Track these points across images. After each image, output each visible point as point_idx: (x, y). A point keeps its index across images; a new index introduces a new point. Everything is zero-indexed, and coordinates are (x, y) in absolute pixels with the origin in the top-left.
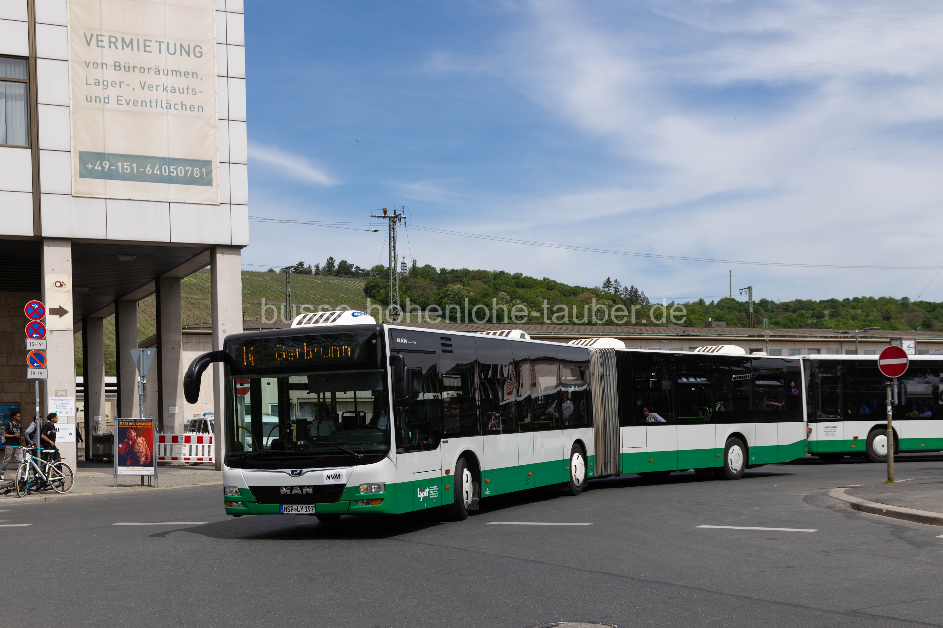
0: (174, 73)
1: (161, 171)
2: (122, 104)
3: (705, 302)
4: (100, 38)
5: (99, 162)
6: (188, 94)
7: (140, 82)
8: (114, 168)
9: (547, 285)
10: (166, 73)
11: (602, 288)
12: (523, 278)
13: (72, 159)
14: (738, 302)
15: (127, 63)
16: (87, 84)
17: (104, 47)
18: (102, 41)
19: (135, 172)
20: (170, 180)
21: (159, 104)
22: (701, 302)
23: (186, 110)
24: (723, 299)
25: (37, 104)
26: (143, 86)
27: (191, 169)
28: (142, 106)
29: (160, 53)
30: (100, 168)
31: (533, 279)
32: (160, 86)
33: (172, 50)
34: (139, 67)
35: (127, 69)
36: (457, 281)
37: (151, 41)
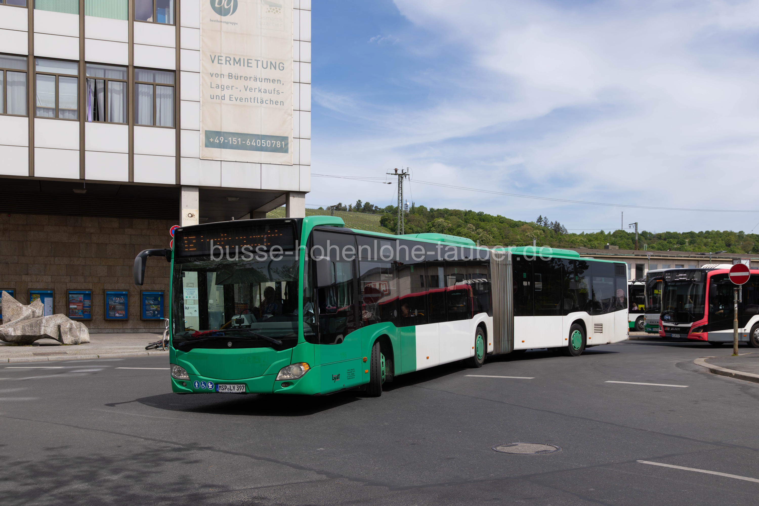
0: (266, 80)
1: (256, 143)
2: (233, 100)
3: (604, 233)
4: (220, 58)
5: (217, 137)
6: (274, 94)
7: (244, 86)
8: (227, 141)
9: (499, 220)
10: (261, 80)
11: (536, 222)
12: (484, 215)
13: (201, 135)
14: (627, 233)
15: (236, 74)
16: (211, 87)
17: (223, 64)
18: (221, 60)
19: (240, 144)
20: (261, 149)
21: (256, 101)
22: (602, 232)
23: (273, 104)
24: (617, 230)
25: (180, 100)
26: (246, 89)
27: (275, 142)
28: (245, 102)
29: (257, 67)
30: (218, 141)
31: (491, 216)
32: (257, 89)
33: (265, 66)
34: (244, 76)
35: (237, 78)
36: (440, 217)
37: (252, 60)
